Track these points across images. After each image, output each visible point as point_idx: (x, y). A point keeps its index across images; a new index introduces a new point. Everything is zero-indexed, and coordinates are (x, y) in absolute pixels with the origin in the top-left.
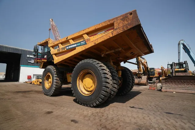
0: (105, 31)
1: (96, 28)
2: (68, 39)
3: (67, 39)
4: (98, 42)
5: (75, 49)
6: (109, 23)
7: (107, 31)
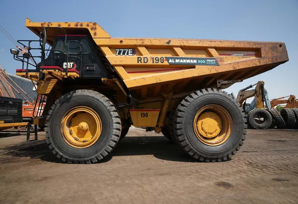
0: (244, 55)
1: (235, 46)
2: (171, 44)
3: (168, 43)
4: (240, 68)
5: (194, 67)
6: (254, 47)
7: (247, 55)
